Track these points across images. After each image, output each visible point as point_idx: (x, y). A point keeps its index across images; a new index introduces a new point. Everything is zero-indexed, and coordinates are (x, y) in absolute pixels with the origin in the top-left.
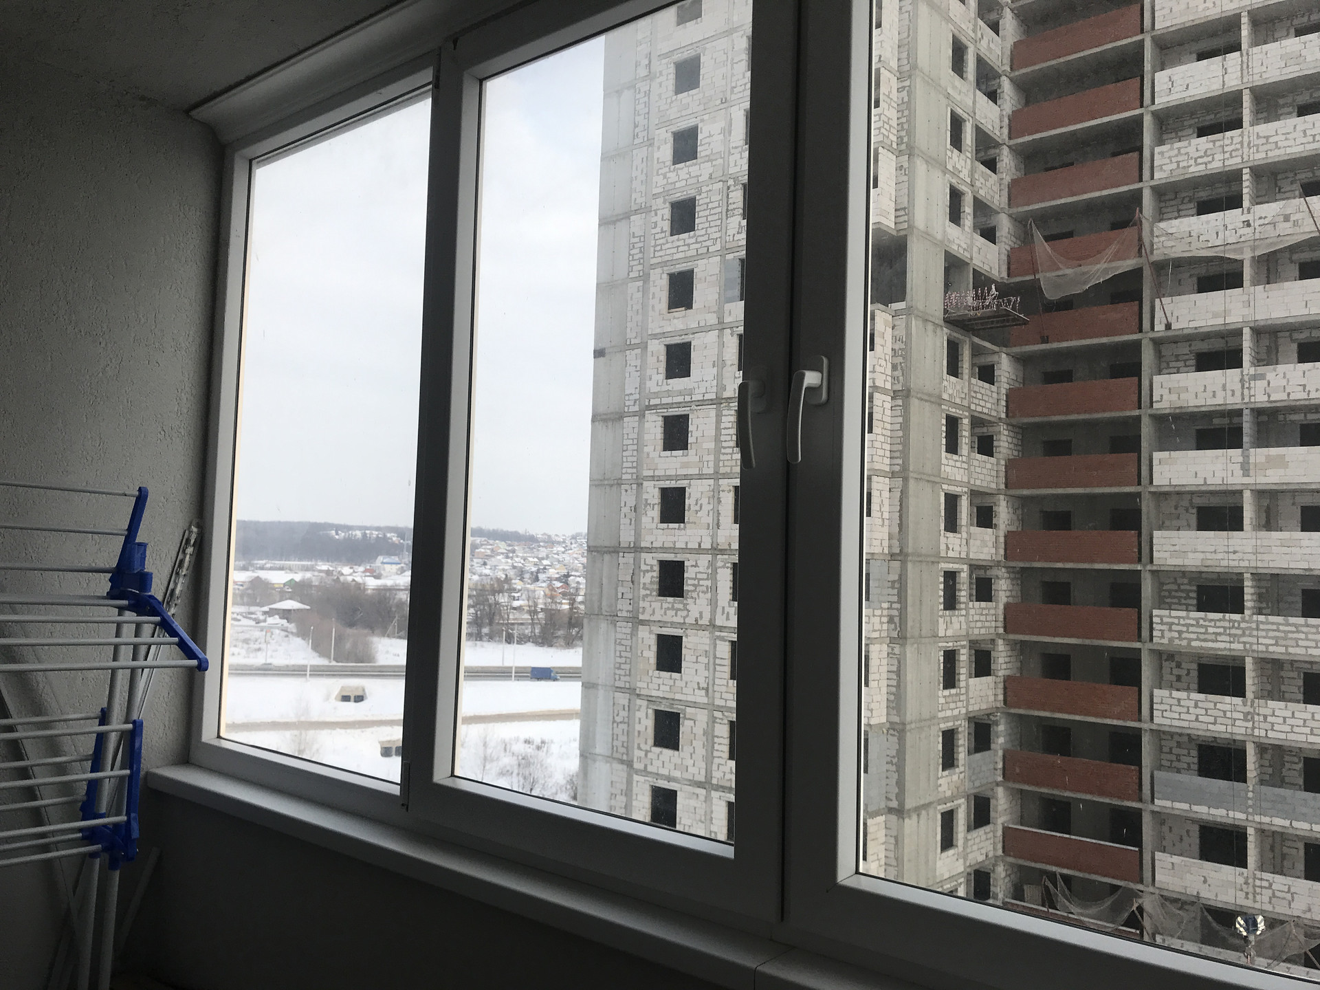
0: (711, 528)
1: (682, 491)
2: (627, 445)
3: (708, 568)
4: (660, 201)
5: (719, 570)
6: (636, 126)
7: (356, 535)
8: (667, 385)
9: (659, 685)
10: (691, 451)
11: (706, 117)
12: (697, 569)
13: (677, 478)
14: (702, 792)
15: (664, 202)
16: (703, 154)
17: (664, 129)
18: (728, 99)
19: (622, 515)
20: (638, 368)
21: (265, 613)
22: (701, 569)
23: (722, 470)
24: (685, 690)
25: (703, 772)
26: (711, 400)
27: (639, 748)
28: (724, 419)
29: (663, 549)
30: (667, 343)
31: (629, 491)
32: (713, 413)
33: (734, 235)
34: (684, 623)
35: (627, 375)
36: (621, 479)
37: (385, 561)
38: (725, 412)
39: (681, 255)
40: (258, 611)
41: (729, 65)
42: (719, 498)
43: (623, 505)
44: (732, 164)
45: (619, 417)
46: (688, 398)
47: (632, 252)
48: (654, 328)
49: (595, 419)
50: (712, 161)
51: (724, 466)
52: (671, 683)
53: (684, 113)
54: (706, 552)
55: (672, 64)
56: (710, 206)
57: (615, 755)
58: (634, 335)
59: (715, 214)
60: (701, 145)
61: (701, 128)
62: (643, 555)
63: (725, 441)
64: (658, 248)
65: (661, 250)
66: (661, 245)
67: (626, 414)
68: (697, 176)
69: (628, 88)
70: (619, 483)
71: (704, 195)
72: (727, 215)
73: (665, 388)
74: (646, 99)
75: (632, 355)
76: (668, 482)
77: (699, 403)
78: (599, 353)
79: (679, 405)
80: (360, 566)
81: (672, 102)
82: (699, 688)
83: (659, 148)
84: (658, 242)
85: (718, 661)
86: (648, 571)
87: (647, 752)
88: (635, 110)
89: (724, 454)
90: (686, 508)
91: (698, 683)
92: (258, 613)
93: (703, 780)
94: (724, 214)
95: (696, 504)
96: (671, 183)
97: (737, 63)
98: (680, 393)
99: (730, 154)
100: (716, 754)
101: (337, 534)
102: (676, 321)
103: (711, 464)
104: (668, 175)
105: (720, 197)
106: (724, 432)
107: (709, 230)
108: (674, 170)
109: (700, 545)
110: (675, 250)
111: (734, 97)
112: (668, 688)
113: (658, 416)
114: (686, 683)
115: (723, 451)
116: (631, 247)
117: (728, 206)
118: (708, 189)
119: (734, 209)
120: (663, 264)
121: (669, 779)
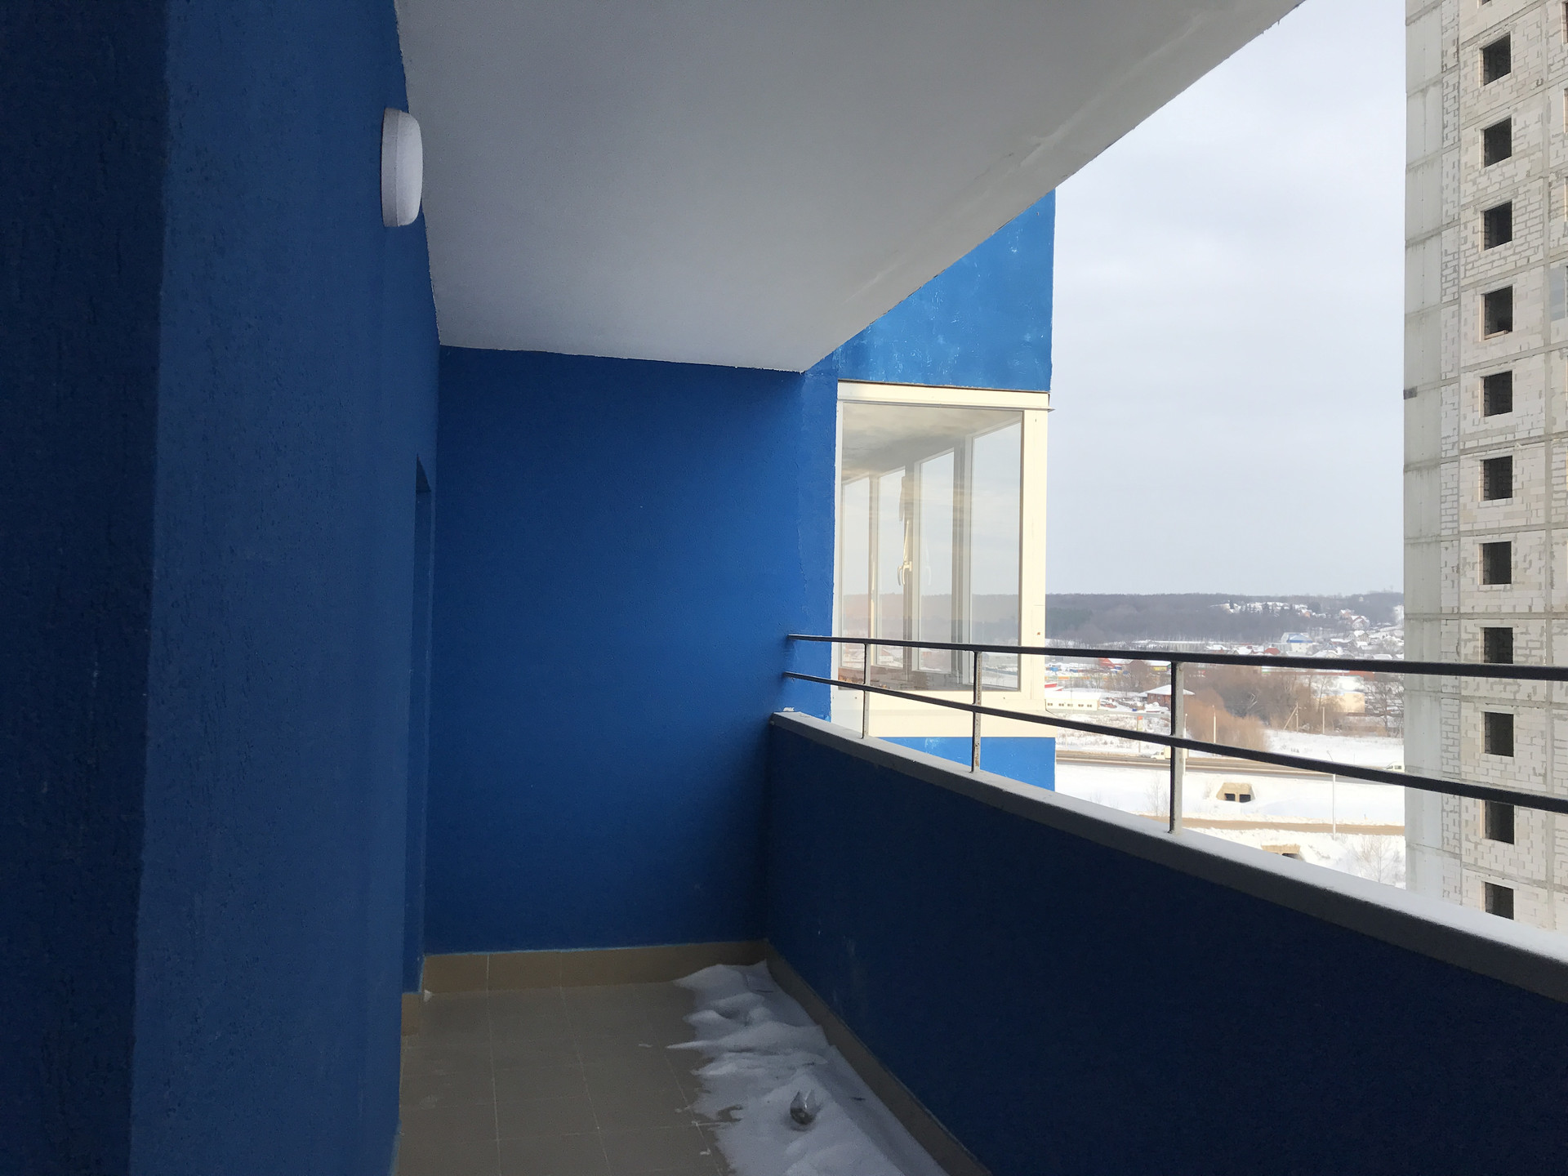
0: (1543, 588)
1: (1507, 545)
2: (1446, 496)
3: (1541, 635)
4: (1470, 212)
5: (1554, 638)
6: (1444, 127)
7: (1255, 608)
8: (1485, 423)
9: (1488, 769)
10: (1516, 498)
11: (1519, 106)
12: (1528, 637)
13: (1501, 531)
14: (1542, 892)
15: (1475, 212)
16: (1518, 149)
17: (1473, 127)
18: (1545, 80)
19: (1443, 578)
20: (1456, 406)
21: (1144, 699)
22: (1533, 637)
23: (1554, 519)
24: (1518, 776)
25: (1543, 870)
26: (1539, 437)
27: (1468, 840)
28: (1555, 458)
29: (1487, 615)
30: (1485, 375)
31: (1450, 548)
32: (1541, 452)
33: (1559, 239)
34: (1515, 699)
35: (1443, 415)
36: (1439, 535)
37: (1291, 639)
38: (1555, 450)
39: (1496, 271)
40: (1136, 697)
41: (1544, 40)
42: (1552, 553)
43: (1443, 565)
44: (1553, 156)
45: (1435, 464)
46: (1510, 437)
47: (1445, 273)
48: (1467, 359)
49: (1407, 468)
50: (1528, 155)
51: (1556, 514)
52: (1502, 767)
53: (1494, 105)
54: (1538, 616)
55: (1479, 51)
56: (1530, 208)
57: (1446, 848)
58: (1451, 368)
59: (1536, 217)
60: (1516, 139)
61: (1515, 120)
62: (1464, 622)
63: (1557, 485)
64: (1470, 266)
65: (1473, 268)
66: (1473, 262)
67: (1443, 460)
68: (1512, 177)
69: (1434, 84)
70: (1438, 540)
71: (1520, 198)
72: (1549, 217)
73: (1482, 427)
74: (1456, 92)
75: (1445, 392)
76: (1489, 537)
77: (1524, 442)
78: (1409, 394)
79: (1499, 446)
80: (1260, 645)
81: (1480, 95)
82: (1535, 774)
83: (1467, 150)
84: (1469, 260)
85: (1556, 744)
86: (1469, 640)
87: (1476, 844)
88: (1443, 108)
89: (1556, 500)
90: (1513, 566)
91: (1534, 769)
92: (1136, 699)
93: (1544, 879)
94: (1546, 215)
95: (1525, 561)
96: (1482, 189)
97: (1551, 36)
98: (1501, 432)
99: (1550, 143)
100: (1557, 849)
101: (1232, 607)
102: (1493, 348)
103: (1542, 513)
104: (1478, 180)
105: (1540, 197)
106: (1555, 473)
107: (1529, 238)
108: (1485, 173)
109: (1530, 608)
110: (1488, 266)
111: (1551, 77)
112: (1498, 774)
113: (1476, 461)
114: (1520, 768)
115: (1555, 496)
116: (1444, 267)
117: (1550, 207)
118: (1526, 189)
119: (1558, 209)
120: (1475, 285)
121: (1504, 876)
